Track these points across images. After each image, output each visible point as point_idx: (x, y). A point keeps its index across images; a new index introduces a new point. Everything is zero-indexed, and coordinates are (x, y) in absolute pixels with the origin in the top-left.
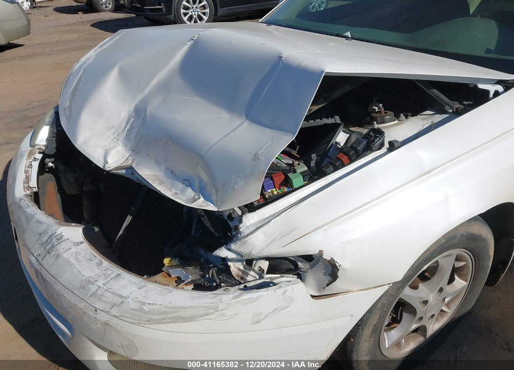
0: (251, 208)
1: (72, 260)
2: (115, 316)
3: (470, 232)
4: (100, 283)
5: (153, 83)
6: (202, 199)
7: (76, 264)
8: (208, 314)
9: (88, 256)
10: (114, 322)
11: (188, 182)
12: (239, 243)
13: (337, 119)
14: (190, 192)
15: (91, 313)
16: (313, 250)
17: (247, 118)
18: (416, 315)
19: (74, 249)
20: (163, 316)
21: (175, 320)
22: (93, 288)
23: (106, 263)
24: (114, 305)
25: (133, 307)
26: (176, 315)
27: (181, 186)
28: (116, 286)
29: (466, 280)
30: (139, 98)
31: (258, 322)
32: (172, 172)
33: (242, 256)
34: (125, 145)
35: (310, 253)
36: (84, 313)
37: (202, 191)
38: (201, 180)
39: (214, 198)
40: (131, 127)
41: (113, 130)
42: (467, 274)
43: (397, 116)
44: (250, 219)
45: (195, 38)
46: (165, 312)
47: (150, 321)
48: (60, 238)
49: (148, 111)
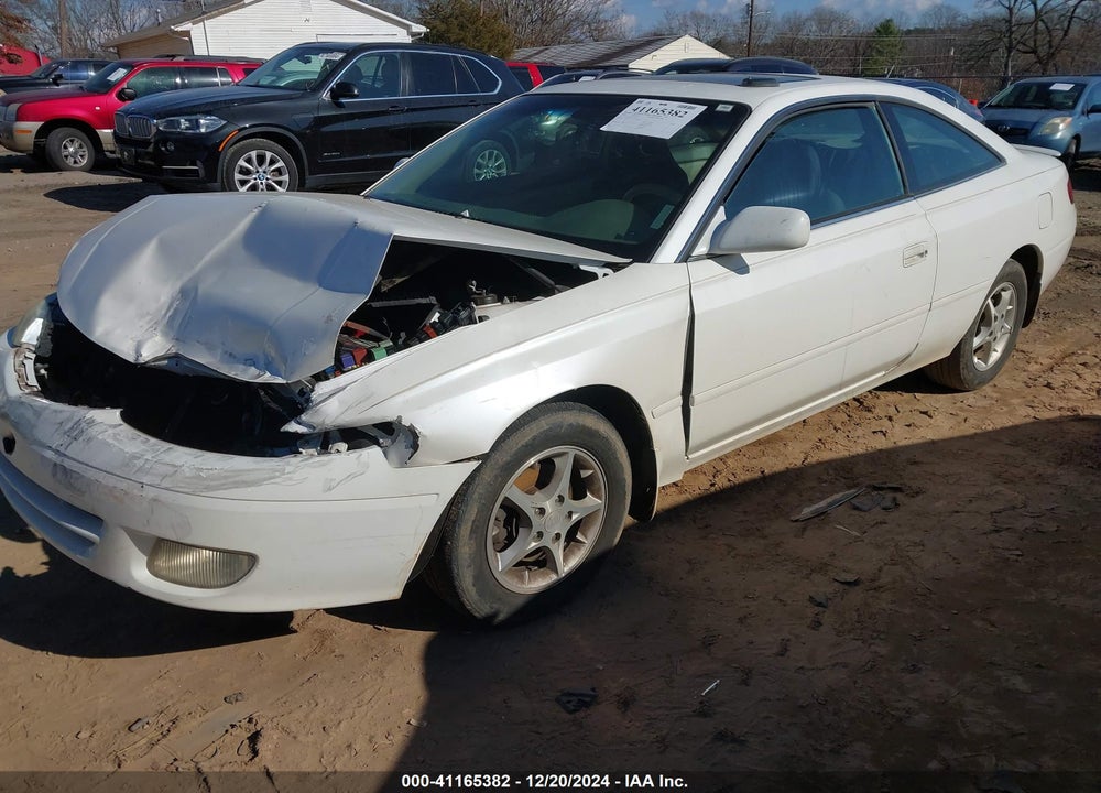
0: (321, 377)
1: (111, 441)
2: (167, 489)
3: (581, 423)
4: (149, 457)
5: (207, 258)
6: (268, 374)
7: (116, 443)
8: (274, 478)
9: (130, 436)
10: (164, 495)
11: (250, 361)
12: (310, 412)
13: (433, 300)
14: (253, 370)
15: (135, 491)
16: (390, 416)
17: (320, 286)
18: (531, 527)
19: (110, 431)
20: (223, 482)
21: (237, 485)
22: (139, 463)
23: (153, 440)
24: (164, 477)
25: (188, 475)
26: (237, 479)
27: (242, 366)
28: (167, 458)
29: (600, 499)
30: (187, 277)
31: (330, 489)
32: (231, 354)
33: (314, 428)
34: (165, 334)
35: (389, 420)
36: (126, 494)
37: (269, 366)
38: (266, 355)
39: (282, 368)
40: (176, 311)
41: (148, 318)
42: (600, 488)
43: (500, 300)
44: (323, 388)
45: (264, 205)
46: (225, 477)
47: (208, 488)
48: (91, 422)
49: (200, 291)
